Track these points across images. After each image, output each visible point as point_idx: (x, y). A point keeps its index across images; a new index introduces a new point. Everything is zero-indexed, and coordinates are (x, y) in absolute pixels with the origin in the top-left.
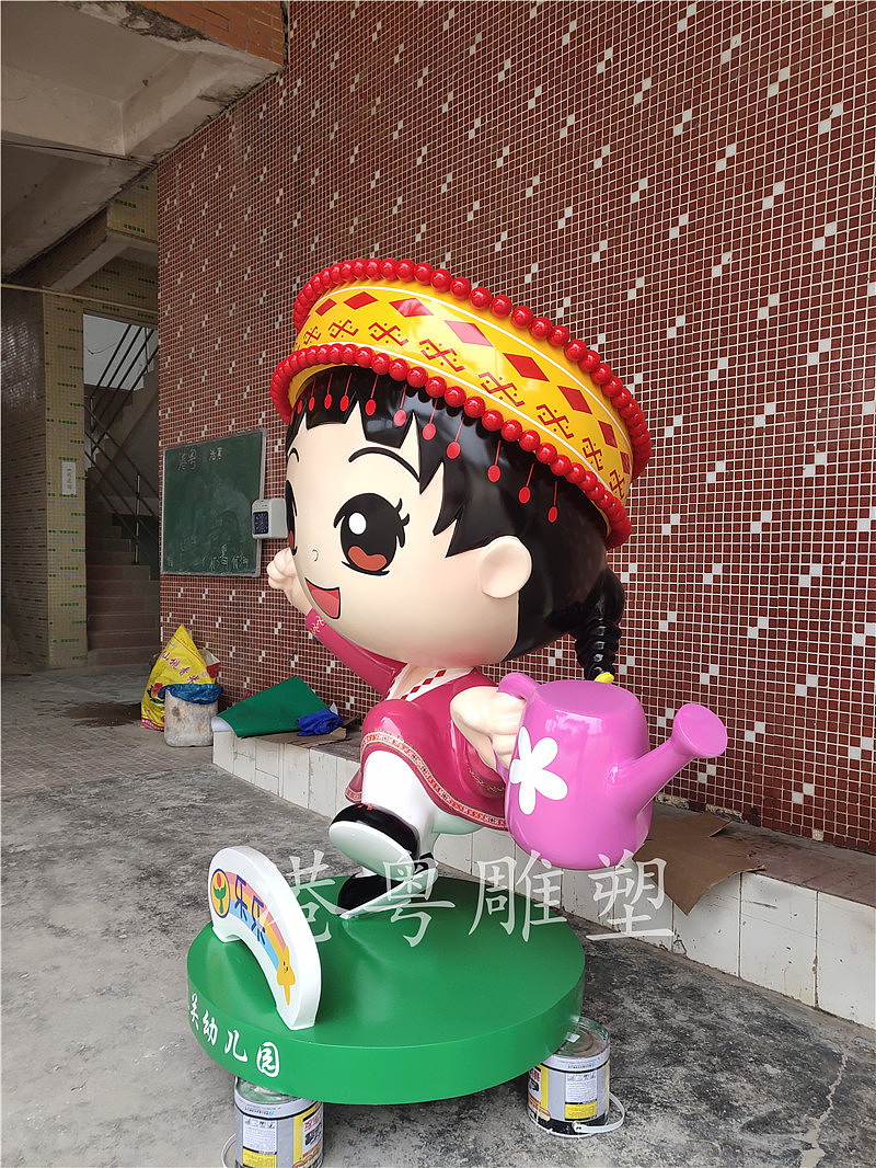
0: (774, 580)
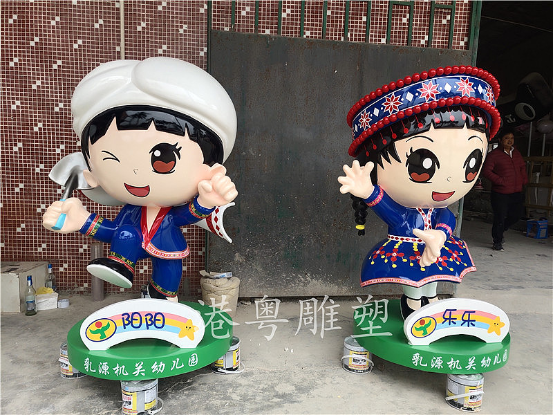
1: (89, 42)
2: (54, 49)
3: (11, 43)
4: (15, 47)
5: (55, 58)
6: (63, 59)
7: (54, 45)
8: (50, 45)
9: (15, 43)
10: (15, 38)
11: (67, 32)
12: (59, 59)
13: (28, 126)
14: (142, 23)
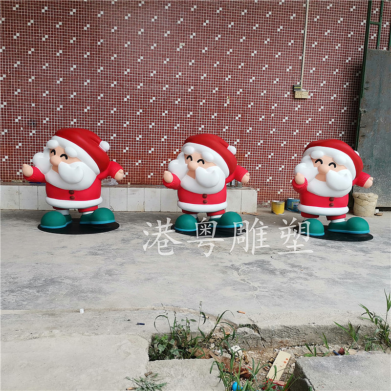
0: (117, 125)
1: (284, 54)
2: (265, 58)
3: (241, 54)
4: (243, 57)
5: (264, 63)
6: (269, 64)
7: (265, 55)
8: (262, 55)
9: (243, 54)
10: (243, 51)
11: (273, 48)
12: (267, 64)
13: (245, 104)
14: (315, 42)
